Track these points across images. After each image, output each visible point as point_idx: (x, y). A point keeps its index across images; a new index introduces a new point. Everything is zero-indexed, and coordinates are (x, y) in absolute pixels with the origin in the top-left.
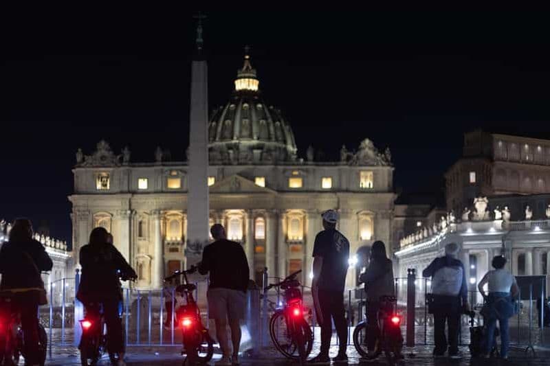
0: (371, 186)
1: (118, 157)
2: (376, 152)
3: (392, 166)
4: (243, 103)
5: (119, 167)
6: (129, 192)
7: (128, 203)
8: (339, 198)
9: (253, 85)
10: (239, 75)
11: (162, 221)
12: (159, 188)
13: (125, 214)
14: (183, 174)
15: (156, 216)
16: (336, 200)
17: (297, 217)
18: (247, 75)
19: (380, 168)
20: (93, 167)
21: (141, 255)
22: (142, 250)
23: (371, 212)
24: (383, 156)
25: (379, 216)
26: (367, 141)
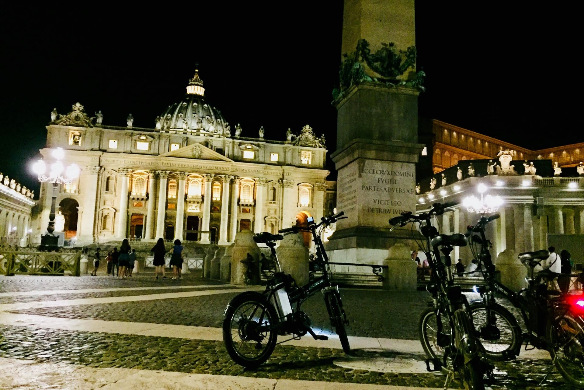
0: (310, 163)
1: (92, 118)
2: (314, 137)
3: (327, 149)
4: (193, 103)
5: (92, 127)
6: (100, 150)
7: (98, 160)
8: (284, 170)
9: (200, 91)
10: (190, 83)
11: (128, 178)
12: (128, 149)
13: (94, 169)
14: (152, 139)
15: (124, 173)
16: (281, 172)
17: (249, 184)
18: (196, 83)
19: (317, 149)
20: (67, 125)
21: (106, 207)
22: (108, 203)
23: (310, 185)
24: (320, 139)
25: (316, 188)
26: (308, 127)
